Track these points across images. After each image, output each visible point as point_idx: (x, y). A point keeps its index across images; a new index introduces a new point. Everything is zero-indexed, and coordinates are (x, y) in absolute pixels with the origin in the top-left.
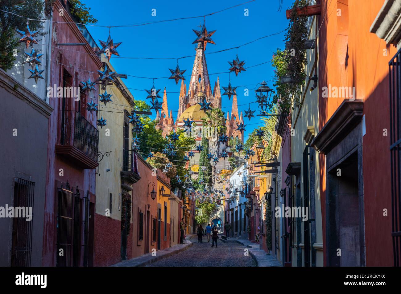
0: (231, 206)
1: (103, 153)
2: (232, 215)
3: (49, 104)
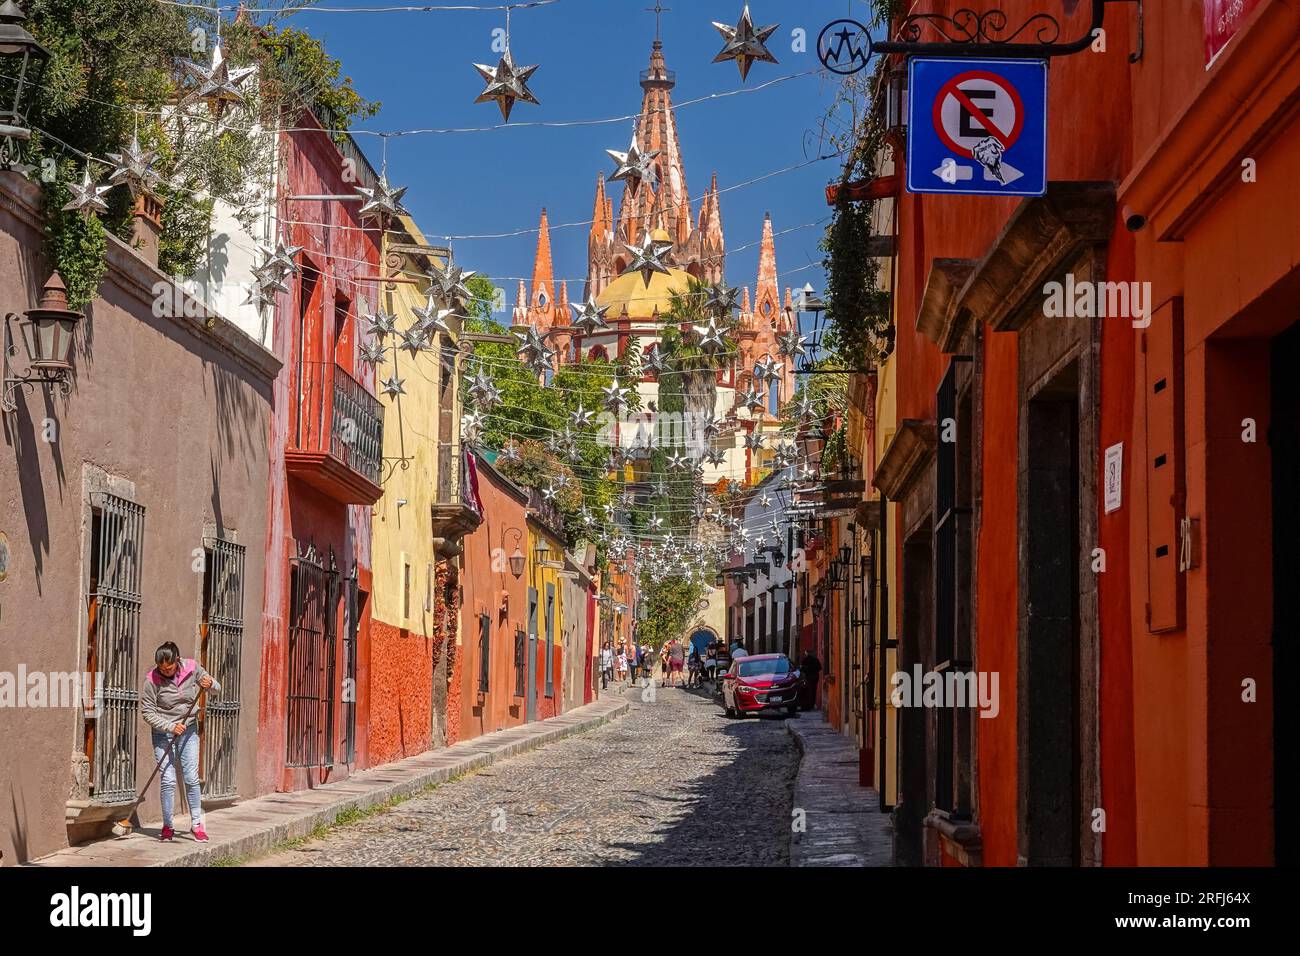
0: (745, 591)
1: (393, 462)
2: (750, 619)
3: (271, 349)
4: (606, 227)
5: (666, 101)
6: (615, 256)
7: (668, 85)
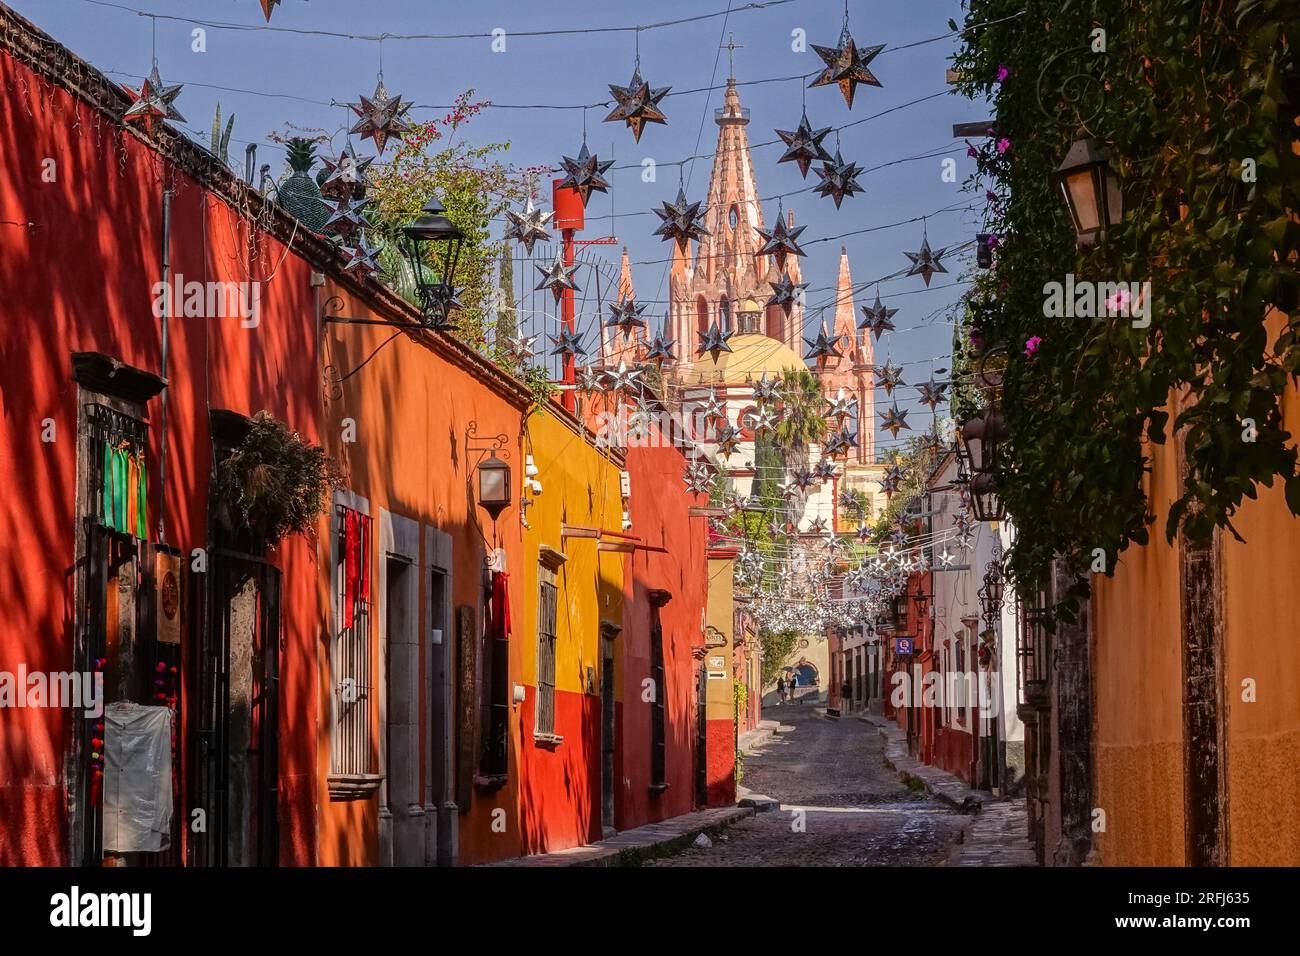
4: (686, 265)
5: (742, 139)
6: (696, 293)
7: (745, 122)
